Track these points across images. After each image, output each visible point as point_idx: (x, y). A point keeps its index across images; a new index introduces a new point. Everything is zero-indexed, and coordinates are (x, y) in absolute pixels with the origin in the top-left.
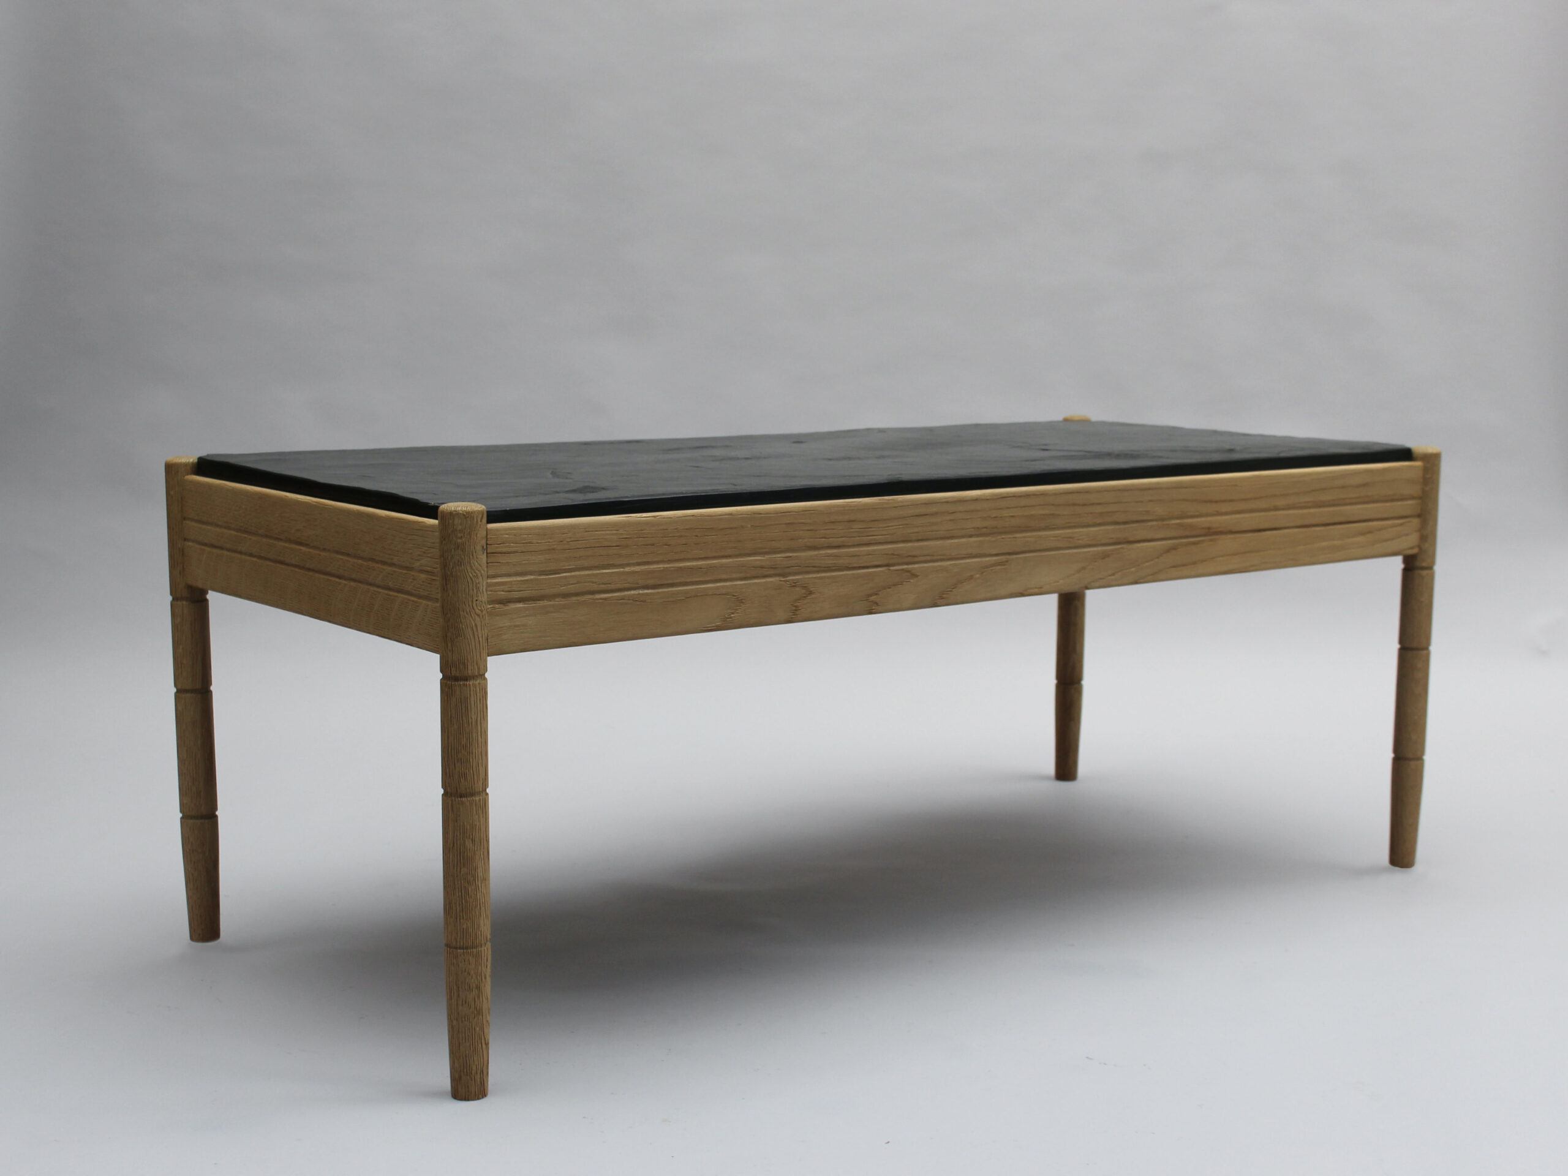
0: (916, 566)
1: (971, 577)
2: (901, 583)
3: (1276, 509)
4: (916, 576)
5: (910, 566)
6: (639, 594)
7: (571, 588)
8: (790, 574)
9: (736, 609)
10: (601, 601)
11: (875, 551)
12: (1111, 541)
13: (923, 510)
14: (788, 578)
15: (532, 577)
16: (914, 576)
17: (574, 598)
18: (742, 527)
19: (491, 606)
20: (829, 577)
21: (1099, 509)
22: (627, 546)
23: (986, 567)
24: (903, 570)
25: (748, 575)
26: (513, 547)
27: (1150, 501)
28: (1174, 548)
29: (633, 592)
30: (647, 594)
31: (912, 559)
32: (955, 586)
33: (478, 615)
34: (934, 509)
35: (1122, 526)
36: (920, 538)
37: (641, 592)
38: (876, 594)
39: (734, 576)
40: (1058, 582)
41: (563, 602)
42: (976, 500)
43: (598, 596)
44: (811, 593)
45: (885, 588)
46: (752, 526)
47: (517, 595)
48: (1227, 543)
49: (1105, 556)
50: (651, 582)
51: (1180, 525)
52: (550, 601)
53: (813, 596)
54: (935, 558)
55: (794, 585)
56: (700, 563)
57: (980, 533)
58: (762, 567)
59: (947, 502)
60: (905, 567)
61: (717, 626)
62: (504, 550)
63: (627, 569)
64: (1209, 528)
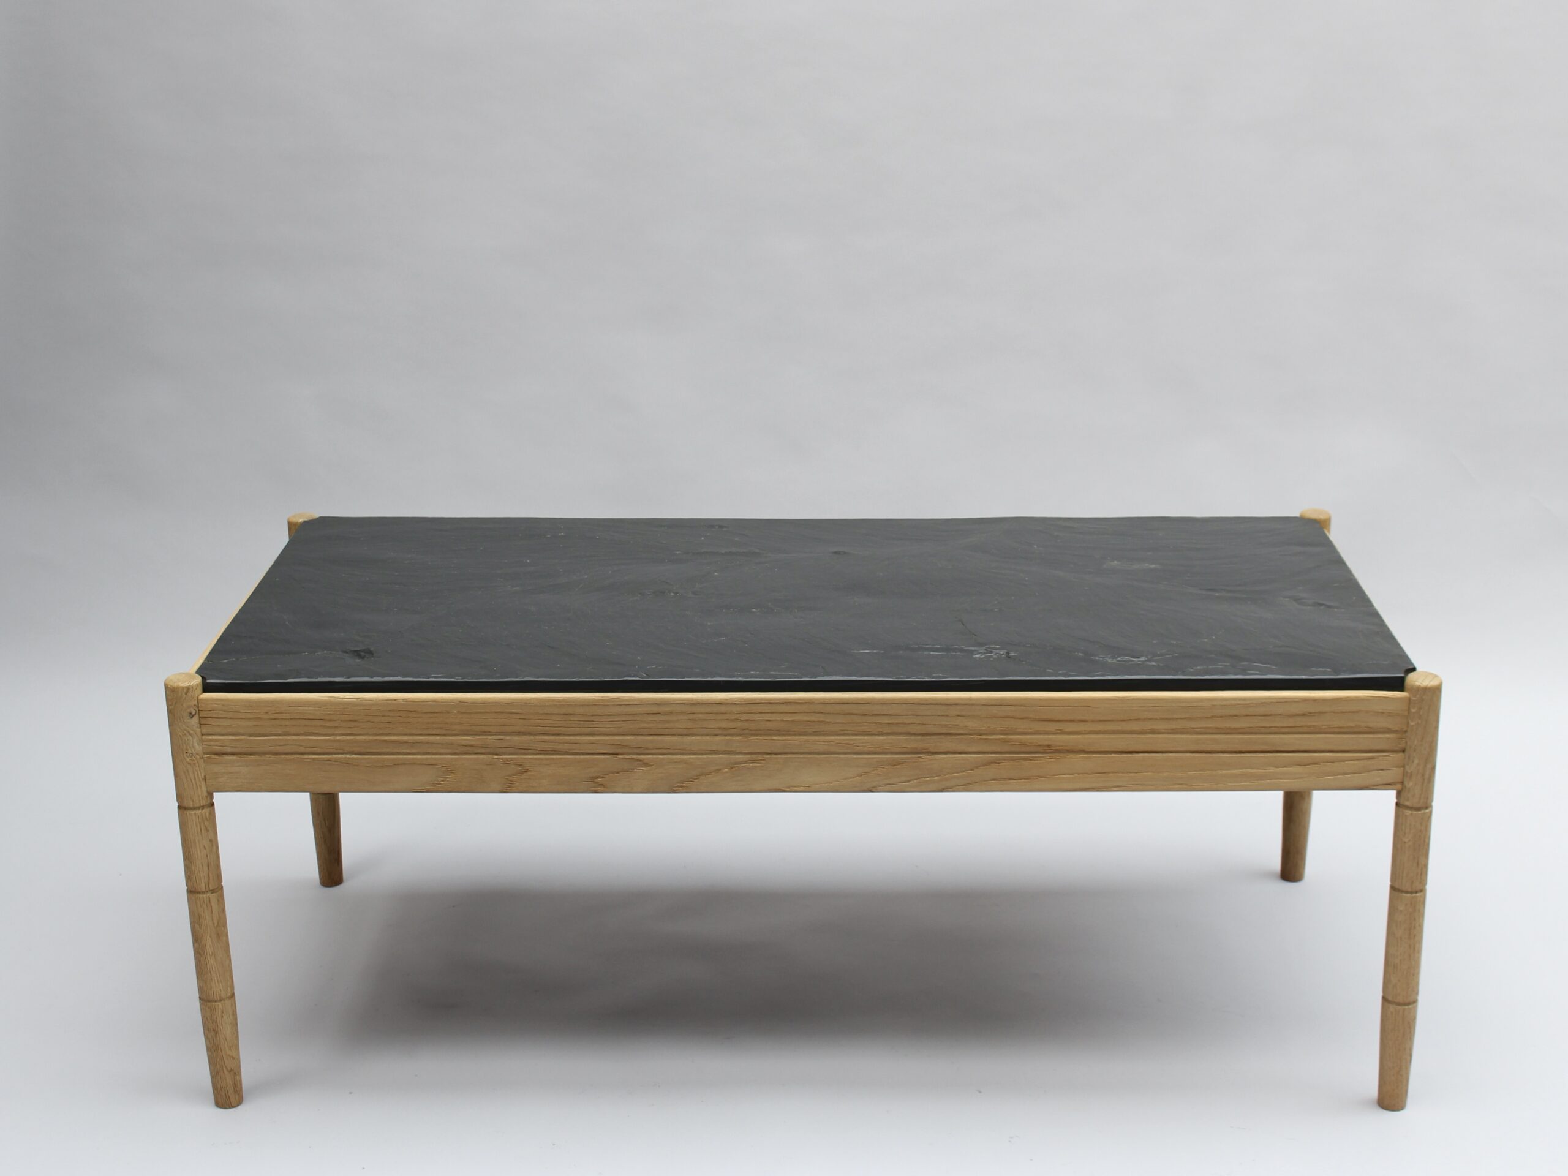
0: (650, 756)
1: (718, 771)
2: (632, 770)
3: (1153, 732)
4: (651, 765)
5: (642, 756)
6: (345, 758)
7: (278, 749)
8: (505, 754)
9: (447, 778)
10: (309, 760)
11: (598, 740)
12: (905, 750)
13: (655, 709)
14: (501, 757)
15: (243, 737)
16: (646, 764)
17: (283, 756)
18: (448, 712)
19: (208, 756)
20: (547, 759)
21: (886, 720)
22: (330, 720)
23: (736, 763)
24: (633, 759)
25: (456, 751)
26: (222, 714)
27: (958, 716)
28: (997, 762)
29: (340, 756)
30: (353, 758)
31: (644, 750)
32: (698, 777)
33: (189, 764)
34: (667, 709)
35: (920, 737)
36: (652, 733)
37: (348, 756)
38: (603, 777)
39: (442, 751)
40: (832, 783)
41: (273, 757)
42: (720, 703)
43: (306, 756)
44: (527, 770)
45: (613, 773)
46: (458, 712)
47: (229, 750)
48: (1078, 762)
49: (894, 764)
50: (356, 749)
51: (1005, 741)
52: (261, 756)
53: (529, 773)
54: (671, 751)
55: (508, 763)
56: (406, 738)
57: (725, 732)
58: (472, 746)
59: (683, 703)
60: (634, 756)
61: (426, 789)
62: (214, 716)
63: (332, 738)
64: (1049, 746)
